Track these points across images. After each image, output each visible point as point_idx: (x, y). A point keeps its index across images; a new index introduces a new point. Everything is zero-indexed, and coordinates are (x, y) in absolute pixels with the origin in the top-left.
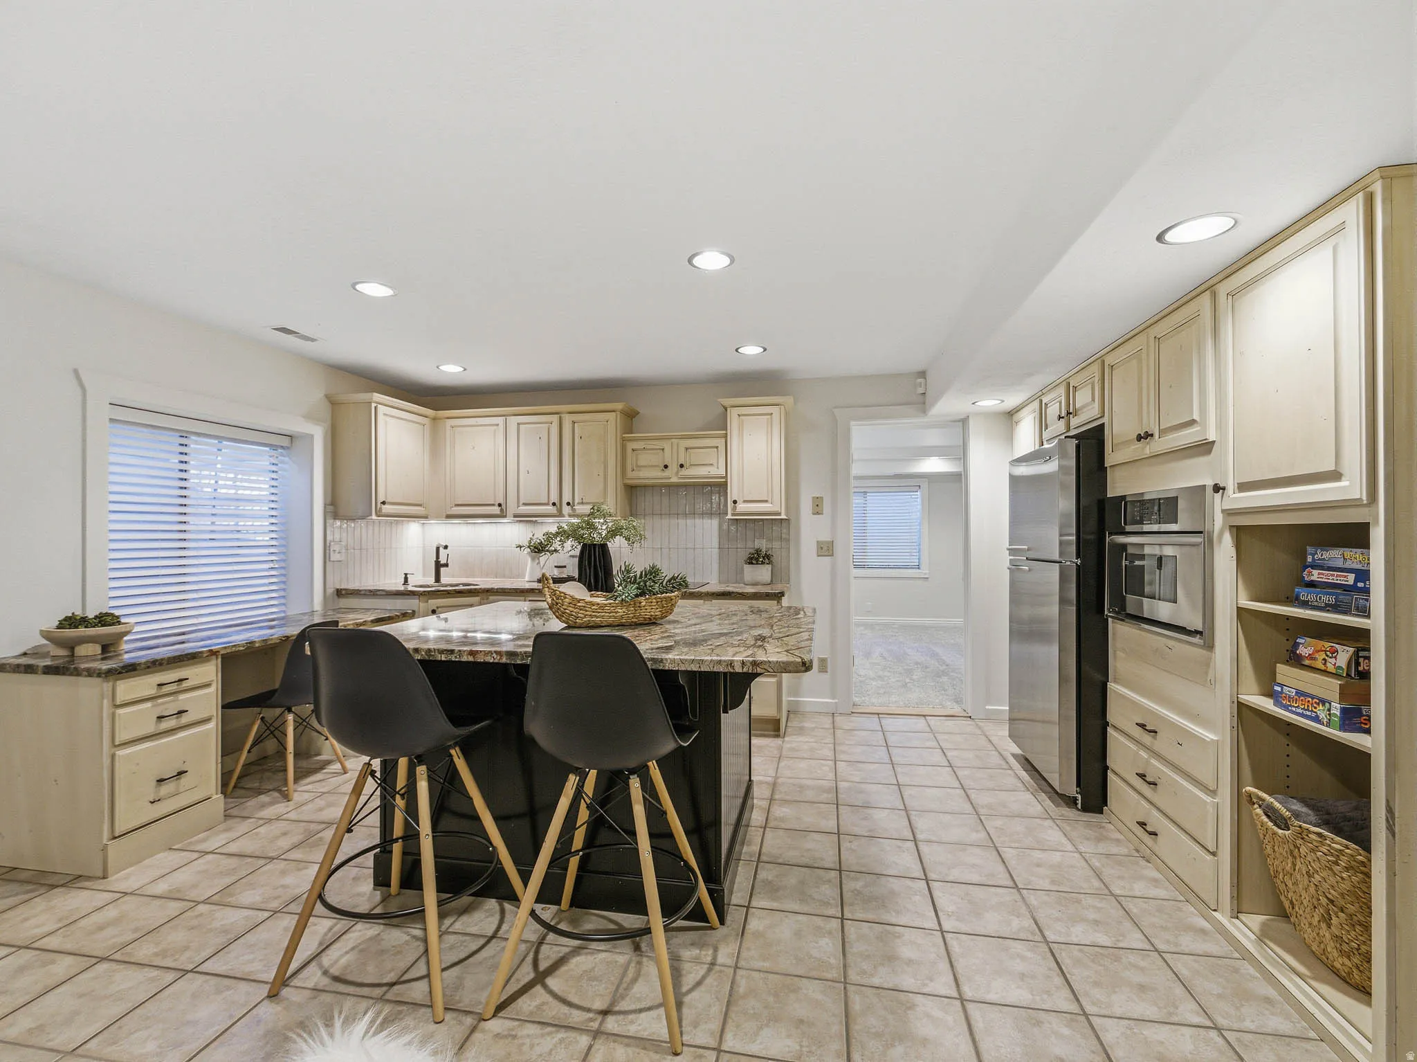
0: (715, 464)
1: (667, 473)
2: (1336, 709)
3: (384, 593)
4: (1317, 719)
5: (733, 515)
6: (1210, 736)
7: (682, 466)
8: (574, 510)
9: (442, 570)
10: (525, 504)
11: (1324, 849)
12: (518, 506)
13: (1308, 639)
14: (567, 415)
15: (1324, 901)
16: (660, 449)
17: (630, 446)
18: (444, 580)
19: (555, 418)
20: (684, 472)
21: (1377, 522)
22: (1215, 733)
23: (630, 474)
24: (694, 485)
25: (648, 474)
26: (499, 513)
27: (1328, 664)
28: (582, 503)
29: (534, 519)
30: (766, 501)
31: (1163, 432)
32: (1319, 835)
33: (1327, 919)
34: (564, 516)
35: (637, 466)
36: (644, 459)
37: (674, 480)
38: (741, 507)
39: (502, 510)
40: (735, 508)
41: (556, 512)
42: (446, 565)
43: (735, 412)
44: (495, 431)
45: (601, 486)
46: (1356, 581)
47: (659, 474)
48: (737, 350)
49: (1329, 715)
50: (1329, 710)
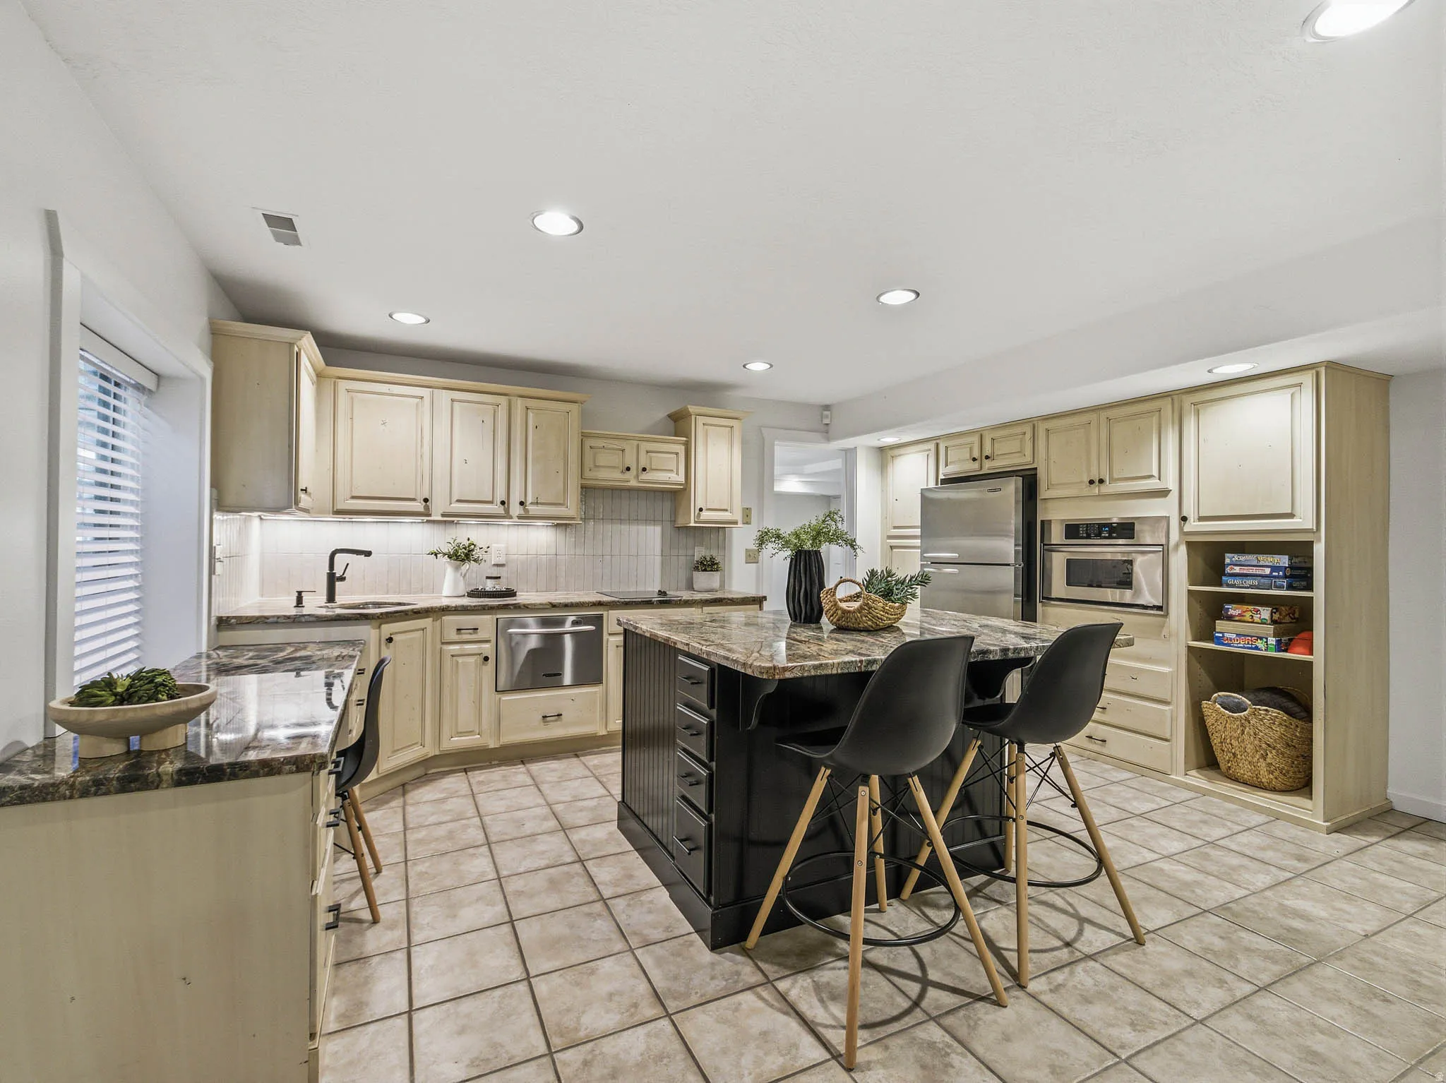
0: (675, 470)
1: (628, 475)
2: (1272, 641)
3: (314, 619)
4: (1257, 648)
5: (695, 522)
6: (1166, 669)
7: (644, 469)
8: (526, 511)
9: (338, 584)
10: (459, 501)
11: (1268, 717)
12: (451, 504)
13: (1234, 606)
14: (520, 401)
15: (1264, 746)
16: (619, 449)
17: (589, 443)
18: (340, 599)
19: (503, 400)
20: (644, 476)
21: (1319, 540)
22: (1170, 667)
23: (587, 474)
24: (655, 491)
25: (609, 476)
26: (422, 510)
27: (1254, 618)
28: (537, 503)
29: (455, 519)
30: (727, 510)
31: (1112, 480)
32: (1266, 710)
33: (1264, 757)
34: (511, 518)
35: (596, 466)
36: (603, 459)
37: (633, 483)
38: (706, 515)
39: (427, 508)
40: (699, 515)
41: (503, 512)
42: (342, 579)
43: (701, 420)
44: (417, 404)
45: (561, 485)
46: (1271, 572)
47: (617, 475)
48: (744, 366)
49: (1267, 645)
50: (1267, 642)
